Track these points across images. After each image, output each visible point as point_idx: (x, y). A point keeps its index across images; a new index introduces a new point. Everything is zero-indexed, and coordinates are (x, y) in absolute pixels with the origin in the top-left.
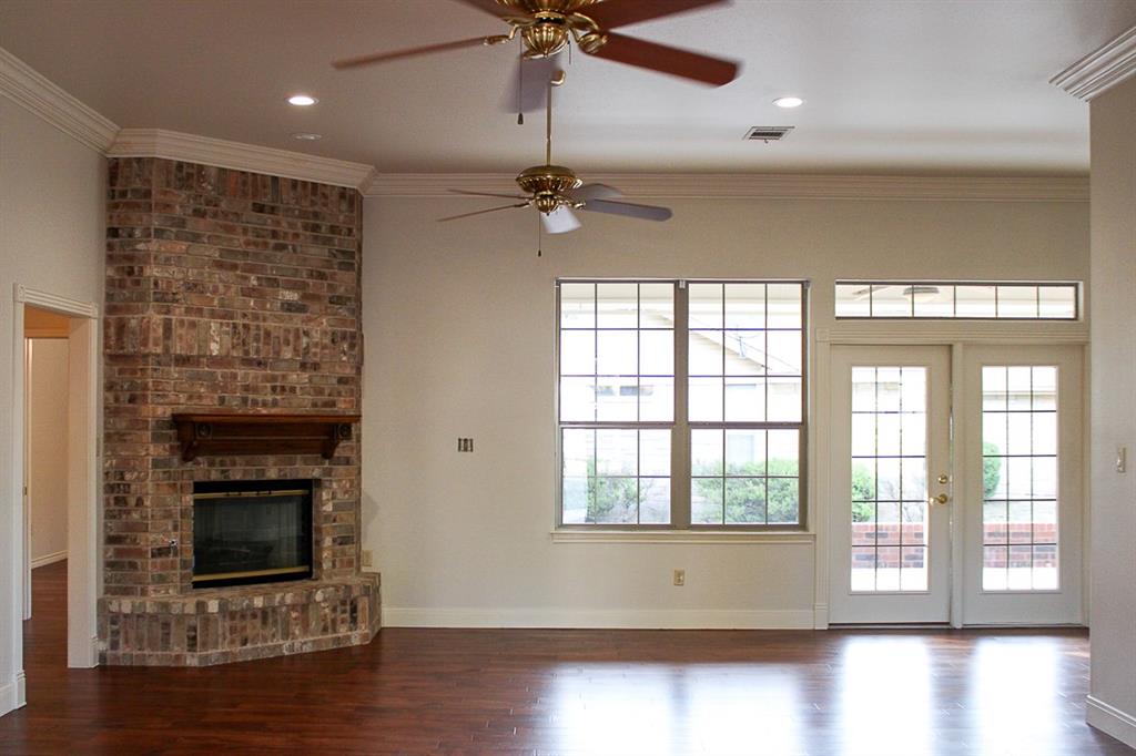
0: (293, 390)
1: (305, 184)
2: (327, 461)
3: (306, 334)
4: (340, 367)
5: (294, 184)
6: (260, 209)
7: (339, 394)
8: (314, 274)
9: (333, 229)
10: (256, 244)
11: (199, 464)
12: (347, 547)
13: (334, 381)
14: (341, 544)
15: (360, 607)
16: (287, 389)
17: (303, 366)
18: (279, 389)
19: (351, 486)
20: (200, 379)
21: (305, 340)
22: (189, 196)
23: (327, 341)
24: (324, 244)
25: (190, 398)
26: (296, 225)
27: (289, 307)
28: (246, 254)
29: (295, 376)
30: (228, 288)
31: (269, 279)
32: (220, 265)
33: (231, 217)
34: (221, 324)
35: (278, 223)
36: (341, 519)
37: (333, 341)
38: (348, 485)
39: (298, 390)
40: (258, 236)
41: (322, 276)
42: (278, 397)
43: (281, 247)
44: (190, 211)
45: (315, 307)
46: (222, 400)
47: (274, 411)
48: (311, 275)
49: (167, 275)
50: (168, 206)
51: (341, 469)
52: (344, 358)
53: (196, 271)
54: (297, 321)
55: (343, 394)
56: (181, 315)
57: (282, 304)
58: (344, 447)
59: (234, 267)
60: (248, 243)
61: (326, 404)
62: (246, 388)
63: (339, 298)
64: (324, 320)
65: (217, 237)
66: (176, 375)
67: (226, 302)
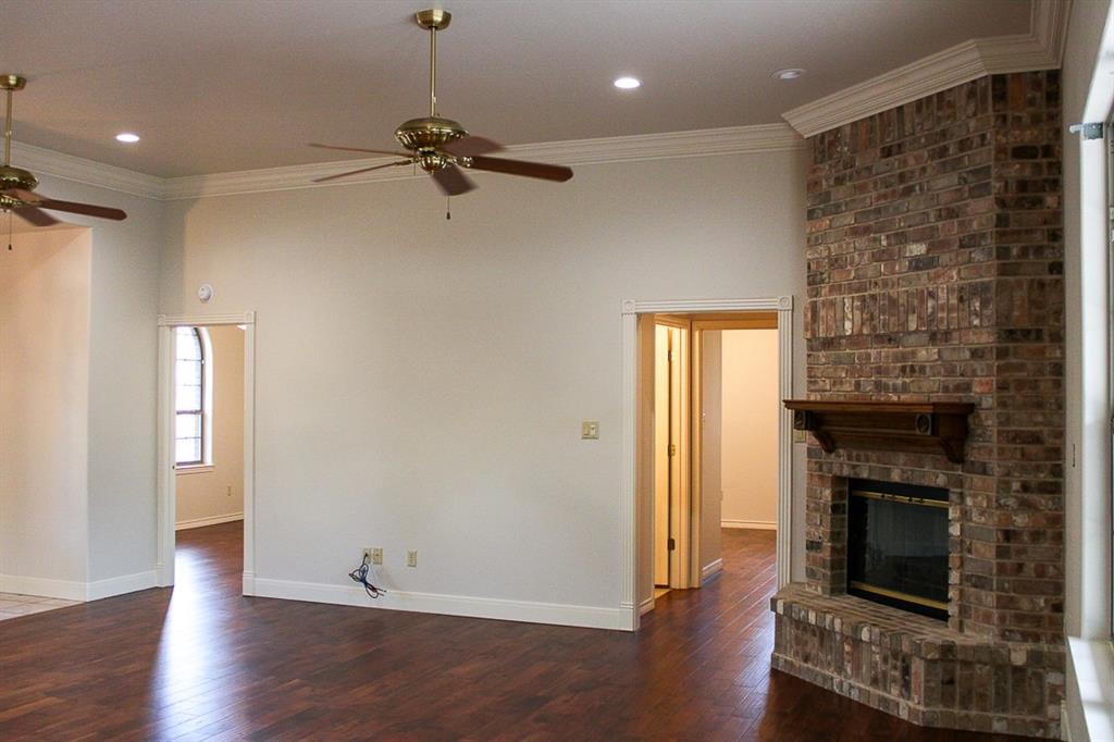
0: (922, 369)
1: (929, 99)
2: (960, 466)
3: (932, 295)
4: (975, 334)
5: (919, 105)
6: (887, 152)
7: (974, 374)
8: (943, 213)
9: (964, 145)
10: (885, 196)
11: (840, 457)
12: (983, 593)
13: (967, 354)
14: (975, 586)
15: (913, 669)
16: (917, 368)
17: (933, 338)
18: (908, 369)
19: (988, 506)
20: (841, 363)
21: (930, 303)
22: (830, 166)
23: (954, 301)
24: (954, 169)
25: (834, 384)
26: (922, 157)
27: (918, 264)
28: (878, 211)
29: (924, 352)
30: (861, 255)
31: (897, 234)
32: (855, 232)
33: (863, 173)
34: (853, 298)
35: (905, 162)
36: (977, 551)
37: (961, 300)
38: (985, 505)
39: (928, 369)
40: (887, 187)
41: (951, 213)
42: (907, 380)
43: (909, 191)
44: (832, 183)
45: (945, 258)
46: (858, 385)
47: (904, 397)
48: (939, 217)
49: (816, 255)
50: (816, 183)
51: (977, 479)
52: (976, 322)
53: (836, 245)
54: (923, 280)
55: (979, 373)
56: (825, 295)
57: (910, 263)
58: (979, 448)
59: (867, 230)
60: (878, 199)
61: (958, 388)
62: (879, 371)
63: (972, 237)
64: (954, 273)
65: (854, 200)
66: (824, 360)
67: (861, 273)
